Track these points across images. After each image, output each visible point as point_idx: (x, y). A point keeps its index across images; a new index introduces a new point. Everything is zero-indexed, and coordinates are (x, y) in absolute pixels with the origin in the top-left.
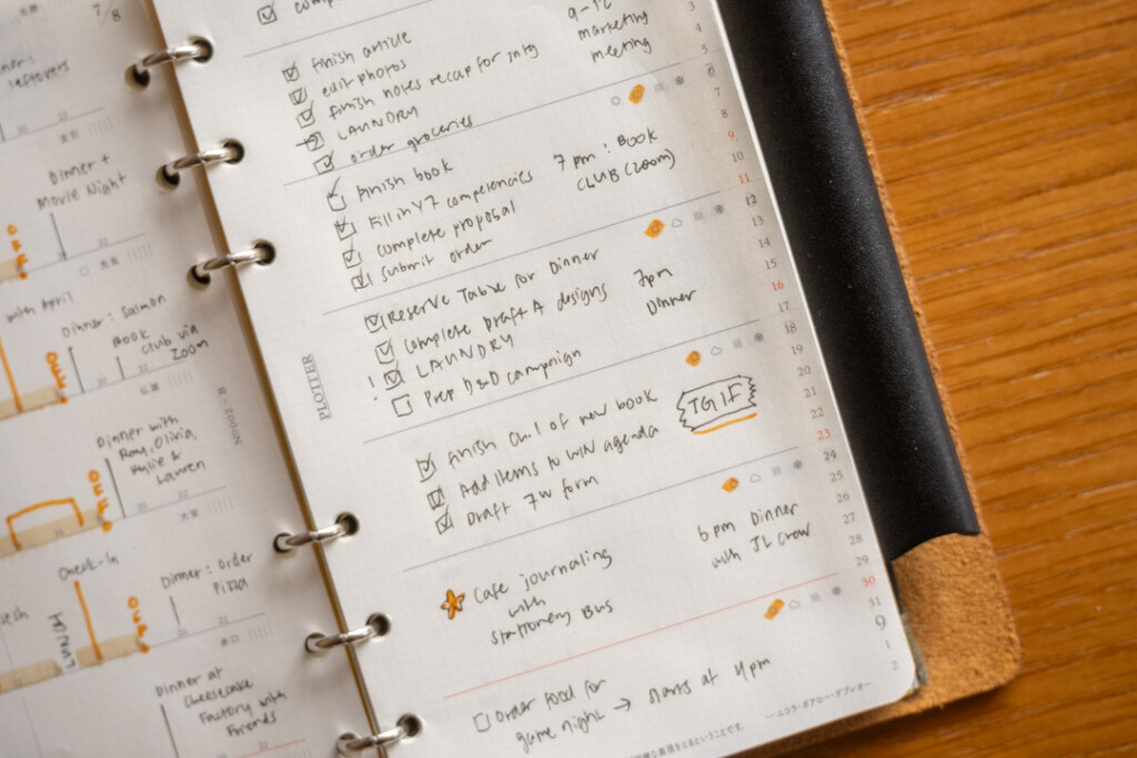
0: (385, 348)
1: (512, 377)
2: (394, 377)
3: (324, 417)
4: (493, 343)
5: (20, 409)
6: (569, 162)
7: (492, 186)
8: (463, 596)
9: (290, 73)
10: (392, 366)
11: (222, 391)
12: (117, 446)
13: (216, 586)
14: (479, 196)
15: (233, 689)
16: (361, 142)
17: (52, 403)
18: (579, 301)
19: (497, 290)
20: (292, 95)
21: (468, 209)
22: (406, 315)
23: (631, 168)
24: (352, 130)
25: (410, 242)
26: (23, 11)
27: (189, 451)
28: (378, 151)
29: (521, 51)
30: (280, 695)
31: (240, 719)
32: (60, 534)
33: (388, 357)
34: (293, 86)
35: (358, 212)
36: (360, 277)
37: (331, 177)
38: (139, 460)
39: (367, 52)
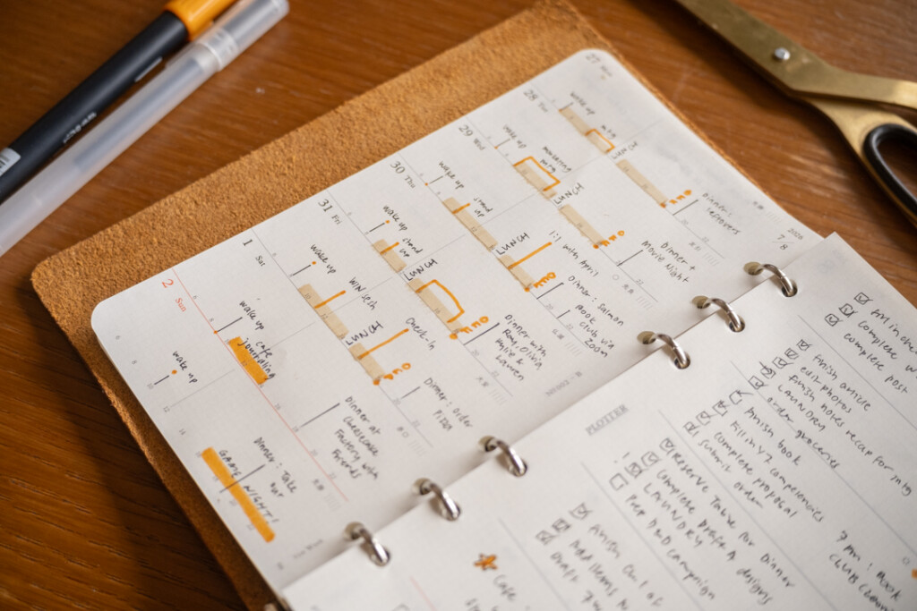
0: (653, 458)
1: (673, 554)
2: (636, 470)
3: (589, 430)
4: (690, 532)
5: (510, 268)
6: (845, 543)
7: (800, 495)
8: (494, 568)
9: (803, 344)
10: (643, 467)
11: (579, 374)
12: (510, 327)
13: (440, 412)
14: (788, 489)
15: (368, 445)
16: (784, 401)
17: (522, 284)
18: (750, 585)
19: (730, 523)
20: (790, 350)
21: (776, 485)
22: (683, 465)
23: (865, 589)
24: (788, 393)
25: (733, 453)
26: (755, 203)
27: (527, 367)
28: (783, 413)
29: (903, 483)
30: (376, 475)
31: (347, 455)
32: (437, 312)
33: (649, 463)
34: (796, 349)
35: (736, 413)
36: (693, 427)
37: (751, 389)
38: (507, 342)
39: (844, 386)
